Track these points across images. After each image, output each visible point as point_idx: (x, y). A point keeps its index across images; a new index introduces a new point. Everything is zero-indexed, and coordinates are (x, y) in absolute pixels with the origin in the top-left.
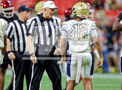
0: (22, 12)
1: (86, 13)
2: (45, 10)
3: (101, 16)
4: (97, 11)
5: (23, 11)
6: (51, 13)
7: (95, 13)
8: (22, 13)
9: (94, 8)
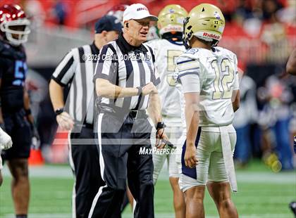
0: (104, 32)
1: (215, 27)
2: (127, 26)
3: (275, 36)
4: (267, 27)
5: (108, 30)
6: (141, 31)
7: (262, 30)
8: (105, 35)
9: (260, 19)
